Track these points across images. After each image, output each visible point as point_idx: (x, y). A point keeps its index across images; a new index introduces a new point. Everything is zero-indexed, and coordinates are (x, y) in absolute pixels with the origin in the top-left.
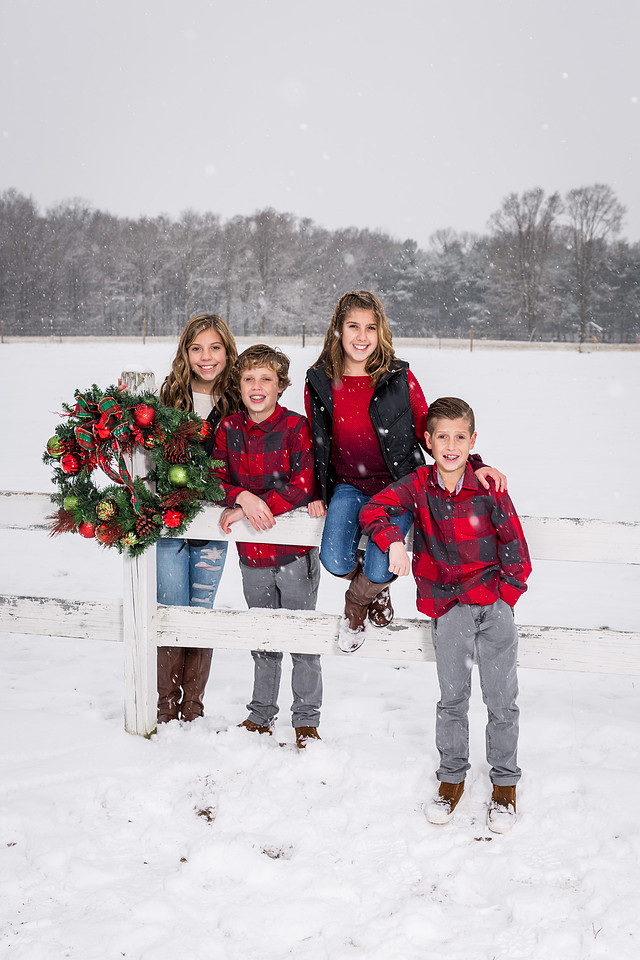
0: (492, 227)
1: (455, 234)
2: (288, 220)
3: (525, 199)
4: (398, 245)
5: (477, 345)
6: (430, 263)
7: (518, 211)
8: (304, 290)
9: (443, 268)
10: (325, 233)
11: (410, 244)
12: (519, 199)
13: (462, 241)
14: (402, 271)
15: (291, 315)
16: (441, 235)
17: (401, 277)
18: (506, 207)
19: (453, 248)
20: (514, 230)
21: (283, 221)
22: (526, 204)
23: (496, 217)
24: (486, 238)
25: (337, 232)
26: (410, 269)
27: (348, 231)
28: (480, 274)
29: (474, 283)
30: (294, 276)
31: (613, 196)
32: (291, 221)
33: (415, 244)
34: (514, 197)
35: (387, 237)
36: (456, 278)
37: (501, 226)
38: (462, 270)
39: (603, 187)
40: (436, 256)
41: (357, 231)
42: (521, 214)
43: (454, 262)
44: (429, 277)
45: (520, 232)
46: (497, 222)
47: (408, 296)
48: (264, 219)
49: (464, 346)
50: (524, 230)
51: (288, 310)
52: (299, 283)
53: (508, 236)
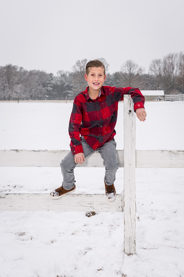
0: (73, 70)
1: (64, 72)
2: (16, 67)
3: (82, 62)
4: (48, 75)
5: (68, 102)
6: (57, 79)
7: (80, 65)
8: (21, 87)
9: (60, 81)
10: (27, 72)
11: (51, 74)
12: (80, 62)
13: (66, 73)
14: (49, 82)
15: (17, 95)
16: (60, 72)
17: (49, 84)
18: (77, 64)
19: (63, 76)
20: (79, 70)
21: (14, 68)
22: (82, 63)
23: (74, 67)
24: (72, 73)
25: (30, 71)
26: (52, 81)
27: (33, 71)
28: (71, 82)
29: (69, 85)
30: (18, 83)
31: (106, 61)
32: (17, 68)
33: (53, 74)
34: (79, 61)
35: (45, 72)
36: (64, 84)
37: (76, 69)
38: (66, 81)
39: (103, 59)
40: (59, 78)
41: (36, 71)
42: (81, 66)
43: (63, 79)
44: (57, 83)
45: (81, 71)
46: (75, 68)
47: (51, 89)
48: (9, 67)
49: (65, 102)
50: (82, 70)
51: (17, 93)
52: (20, 85)
53: (78, 72)
